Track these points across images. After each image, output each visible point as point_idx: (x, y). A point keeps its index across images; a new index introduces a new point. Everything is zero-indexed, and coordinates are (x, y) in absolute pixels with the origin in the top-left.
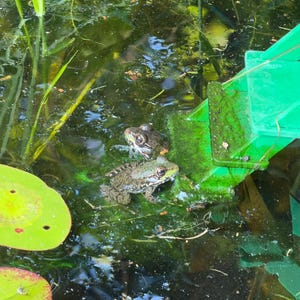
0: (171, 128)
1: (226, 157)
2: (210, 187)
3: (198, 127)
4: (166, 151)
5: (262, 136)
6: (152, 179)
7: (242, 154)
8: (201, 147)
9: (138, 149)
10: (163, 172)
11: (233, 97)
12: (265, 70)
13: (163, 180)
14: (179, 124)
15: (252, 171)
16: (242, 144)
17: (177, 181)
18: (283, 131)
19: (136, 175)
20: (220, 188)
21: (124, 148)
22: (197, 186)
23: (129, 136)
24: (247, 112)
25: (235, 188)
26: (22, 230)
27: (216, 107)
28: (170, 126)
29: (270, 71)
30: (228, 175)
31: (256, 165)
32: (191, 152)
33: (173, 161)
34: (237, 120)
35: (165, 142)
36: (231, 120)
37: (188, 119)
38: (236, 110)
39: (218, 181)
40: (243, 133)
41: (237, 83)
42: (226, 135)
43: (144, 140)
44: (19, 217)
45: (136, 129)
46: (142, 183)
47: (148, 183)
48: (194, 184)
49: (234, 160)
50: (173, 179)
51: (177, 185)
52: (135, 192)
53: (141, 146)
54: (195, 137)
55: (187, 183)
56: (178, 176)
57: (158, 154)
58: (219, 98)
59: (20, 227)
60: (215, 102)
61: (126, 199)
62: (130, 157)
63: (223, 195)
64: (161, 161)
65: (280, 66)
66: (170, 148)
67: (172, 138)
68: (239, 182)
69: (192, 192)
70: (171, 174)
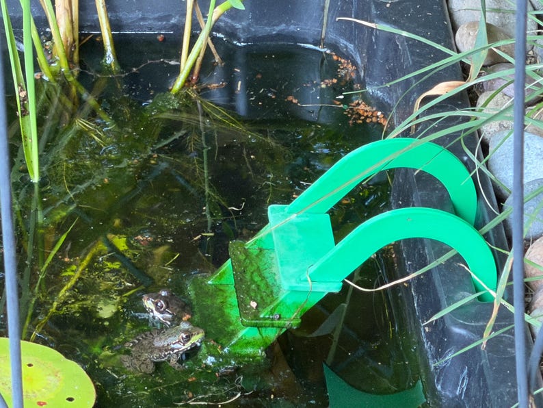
0: (192, 293)
1: (256, 317)
2: (239, 350)
3: (221, 290)
4: (188, 316)
5: (294, 291)
6: (177, 346)
7: (272, 313)
8: (227, 311)
9: (158, 316)
10: (189, 338)
11: (257, 256)
12: (292, 224)
13: (188, 345)
14: (201, 288)
15: (284, 330)
16: (271, 303)
17: (204, 345)
18: (315, 285)
19: (159, 343)
20: (250, 350)
21: (144, 316)
22: (226, 350)
23: (148, 303)
24: (274, 270)
25: (266, 350)
26: (44, 403)
27: (240, 266)
28: (191, 291)
29: (297, 225)
30: (258, 336)
31: (287, 323)
32: (216, 316)
33: (197, 325)
34: (263, 278)
35: (187, 307)
36: (257, 279)
37: (210, 282)
38: (261, 267)
39: (248, 344)
40: (272, 292)
41: (260, 240)
42: (253, 294)
43: (164, 306)
44: (39, 391)
45: (154, 295)
46: (166, 351)
47: (173, 350)
48: (222, 348)
49: (264, 319)
50: (199, 344)
51: (204, 350)
52: (159, 360)
53: (162, 313)
54: (219, 301)
55: (215, 348)
56: (204, 341)
57: (180, 319)
58: (242, 257)
59: (42, 400)
60: (239, 261)
61: (151, 368)
62: (150, 325)
63: (254, 357)
64: (184, 326)
65: (307, 219)
66: (192, 313)
67: (194, 303)
68: (269, 343)
69: (221, 356)
70: (196, 339)
